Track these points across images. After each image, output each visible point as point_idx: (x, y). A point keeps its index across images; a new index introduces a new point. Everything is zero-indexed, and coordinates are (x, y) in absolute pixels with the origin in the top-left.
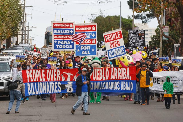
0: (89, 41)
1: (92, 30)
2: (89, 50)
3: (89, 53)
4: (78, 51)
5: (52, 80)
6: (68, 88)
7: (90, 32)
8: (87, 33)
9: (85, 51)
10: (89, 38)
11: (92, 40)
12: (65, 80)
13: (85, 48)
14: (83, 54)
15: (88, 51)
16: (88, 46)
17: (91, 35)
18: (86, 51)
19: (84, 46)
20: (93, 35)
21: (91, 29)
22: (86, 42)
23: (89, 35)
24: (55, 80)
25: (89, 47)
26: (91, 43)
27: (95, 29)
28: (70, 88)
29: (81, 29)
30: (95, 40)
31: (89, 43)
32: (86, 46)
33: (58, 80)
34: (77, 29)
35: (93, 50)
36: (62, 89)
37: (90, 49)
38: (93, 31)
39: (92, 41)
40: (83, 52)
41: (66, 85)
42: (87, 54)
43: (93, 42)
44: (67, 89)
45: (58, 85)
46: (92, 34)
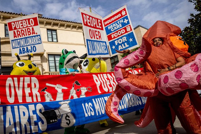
0: (122, 31)
1: (122, 16)
2: (125, 42)
3: (128, 46)
4: (114, 47)
5: (20, 100)
6: (62, 116)
7: (121, 20)
8: (117, 22)
9: (121, 44)
10: (121, 27)
11: (125, 27)
12: (52, 99)
13: (120, 41)
14: (121, 49)
15: (126, 44)
16: (123, 37)
17: (123, 22)
18: (123, 45)
19: (118, 39)
20: (124, 22)
21: (120, 15)
22: (119, 33)
23: (120, 23)
24: (27, 101)
25: (125, 38)
26: (126, 32)
27: (126, 12)
28: (67, 116)
29: (109, 21)
30: (130, 26)
31: (123, 33)
32: (121, 38)
33: (35, 100)
34: (106, 23)
35: (131, 40)
36: (48, 122)
37: (126, 40)
38: (124, 17)
39: (125, 29)
40: (120, 46)
41: (56, 111)
42: (125, 47)
43: (127, 31)
44: (60, 121)
45: (38, 112)
46: (124, 20)
